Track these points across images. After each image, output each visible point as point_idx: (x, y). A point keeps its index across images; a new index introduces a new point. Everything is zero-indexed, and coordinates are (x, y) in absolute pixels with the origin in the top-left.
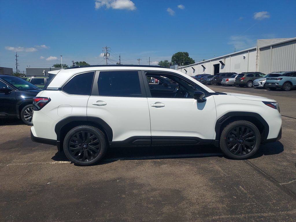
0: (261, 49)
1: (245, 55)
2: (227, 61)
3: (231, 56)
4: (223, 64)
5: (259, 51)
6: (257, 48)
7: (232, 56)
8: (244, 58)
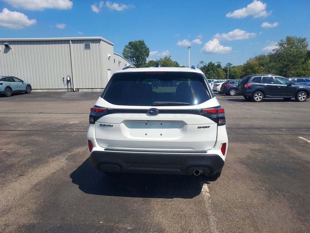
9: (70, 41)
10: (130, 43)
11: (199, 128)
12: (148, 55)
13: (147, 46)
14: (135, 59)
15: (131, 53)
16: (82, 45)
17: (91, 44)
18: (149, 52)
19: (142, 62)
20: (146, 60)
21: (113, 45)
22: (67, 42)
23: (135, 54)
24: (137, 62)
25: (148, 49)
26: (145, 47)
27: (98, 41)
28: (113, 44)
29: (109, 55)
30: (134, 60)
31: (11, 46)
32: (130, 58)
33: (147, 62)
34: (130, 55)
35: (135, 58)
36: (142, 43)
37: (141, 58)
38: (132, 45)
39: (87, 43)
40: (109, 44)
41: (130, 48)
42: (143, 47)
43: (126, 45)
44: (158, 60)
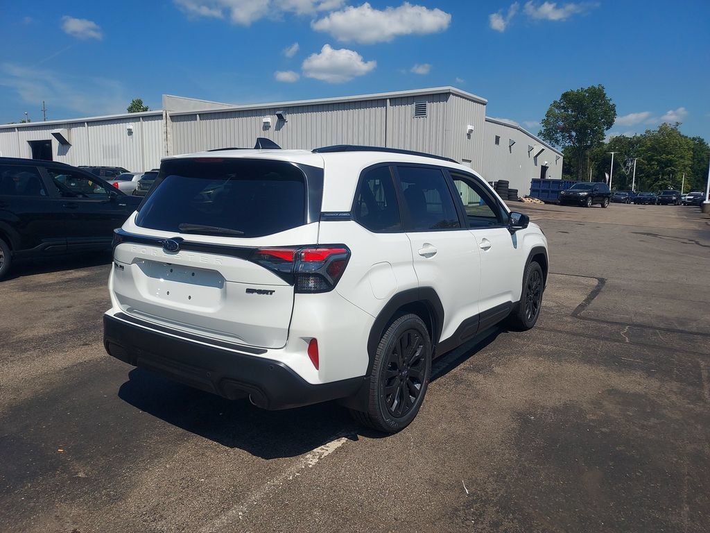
0: (175, 118)
1: (131, 125)
2: (76, 136)
3: (88, 122)
4: (64, 143)
5: (169, 121)
6: (164, 115)
7: (91, 123)
8: (130, 132)
9: (388, 101)
10: (565, 96)
11: (249, 291)
12: (610, 124)
13: (611, 100)
14: (574, 134)
15: (565, 119)
16: (410, 109)
17: (428, 105)
18: (615, 114)
19: (591, 143)
20: (603, 135)
21: (484, 104)
22: (380, 102)
23: (575, 122)
24: (579, 141)
25: (613, 108)
26: (606, 104)
27: (444, 96)
28: (486, 101)
29: (470, 127)
30: (570, 137)
31: (288, 117)
32: (560, 132)
33: (607, 141)
34: (561, 124)
35: (576, 131)
36: (597, 95)
37: (592, 130)
38: (572, 101)
39: (420, 103)
40: (474, 101)
41: (563, 108)
42: (600, 105)
43: (555, 102)
44: (638, 135)
